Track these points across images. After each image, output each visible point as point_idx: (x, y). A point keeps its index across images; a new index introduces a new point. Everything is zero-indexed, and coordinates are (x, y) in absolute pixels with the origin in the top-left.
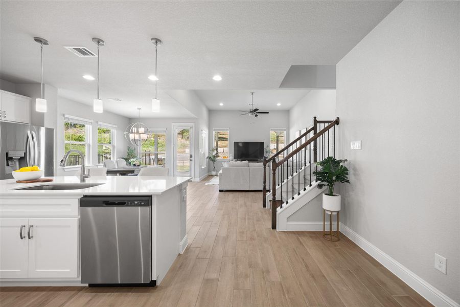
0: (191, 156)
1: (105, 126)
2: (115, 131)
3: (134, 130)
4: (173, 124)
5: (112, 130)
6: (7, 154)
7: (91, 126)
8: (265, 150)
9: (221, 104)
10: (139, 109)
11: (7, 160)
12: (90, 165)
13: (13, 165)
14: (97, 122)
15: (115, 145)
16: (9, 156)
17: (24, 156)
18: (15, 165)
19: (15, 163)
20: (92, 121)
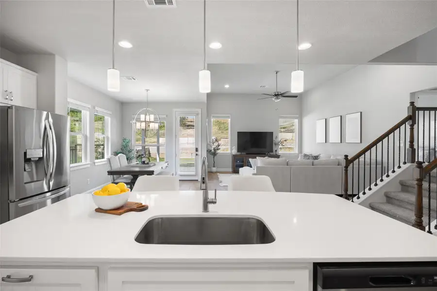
0: (197, 150)
1: (100, 111)
2: (109, 119)
3: (142, 117)
4: (175, 110)
5: (106, 118)
6: (25, 154)
7: (88, 113)
8: (274, 142)
9: (227, 86)
10: (147, 90)
11: (25, 161)
12: (87, 163)
13: (30, 170)
14: (94, 108)
15: (109, 136)
16: (28, 157)
17: (42, 156)
18: (32, 169)
19: (31, 166)
20: (90, 106)
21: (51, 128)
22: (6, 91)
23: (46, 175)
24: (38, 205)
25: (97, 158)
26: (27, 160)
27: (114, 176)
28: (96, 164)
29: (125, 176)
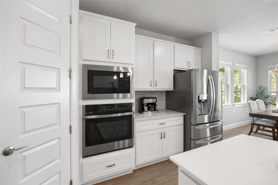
1: (239, 66)
5: (243, 70)
7: (229, 69)
11: (198, 102)
12: (229, 105)
13: (200, 107)
14: (234, 64)
15: (246, 84)
16: (200, 99)
17: (207, 99)
18: (201, 107)
19: (201, 105)
20: (230, 64)
21: (212, 81)
22: (188, 62)
23: (209, 111)
24: (202, 130)
25: (235, 102)
26: (200, 101)
27: (254, 118)
28: (235, 106)
29: (263, 119)
